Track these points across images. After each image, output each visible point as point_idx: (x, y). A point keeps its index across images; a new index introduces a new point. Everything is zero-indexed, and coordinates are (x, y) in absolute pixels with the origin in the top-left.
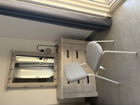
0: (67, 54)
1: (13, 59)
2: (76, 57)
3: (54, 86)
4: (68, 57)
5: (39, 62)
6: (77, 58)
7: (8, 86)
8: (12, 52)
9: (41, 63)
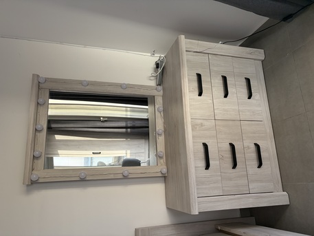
0: (196, 84)
1: (41, 101)
2: (223, 94)
3: (161, 175)
4: (200, 94)
5: (100, 117)
6: (226, 96)
7: (34, 178)
8: (36, 82)
9: (104, 117)
